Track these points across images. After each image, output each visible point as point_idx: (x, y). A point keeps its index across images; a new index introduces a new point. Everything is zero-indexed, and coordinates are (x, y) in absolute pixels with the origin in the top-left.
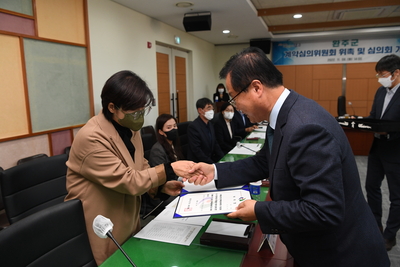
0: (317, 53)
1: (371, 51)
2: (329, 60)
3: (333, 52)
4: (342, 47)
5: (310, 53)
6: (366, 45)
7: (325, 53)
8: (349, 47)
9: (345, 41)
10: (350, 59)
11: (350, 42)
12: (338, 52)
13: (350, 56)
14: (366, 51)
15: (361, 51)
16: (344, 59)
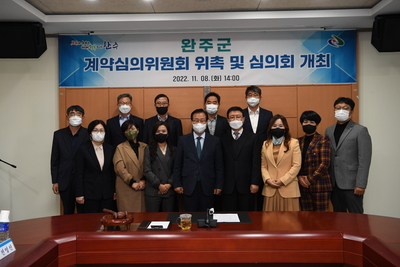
0: (151, 63)
1: (257, 63)
2: (177, 79)
3: (183, 63)
4: (199, 52)
5: (139, 64)
6: (247, 49)
7: (167, 64)
8: (213, 53)
9: (206, 42)
10: (217, 78)
11: (215, 43)
12: (192, 63)
13: (216, 71)
14: (247, 63)
15: (237, 63)
16: (205, 78)
